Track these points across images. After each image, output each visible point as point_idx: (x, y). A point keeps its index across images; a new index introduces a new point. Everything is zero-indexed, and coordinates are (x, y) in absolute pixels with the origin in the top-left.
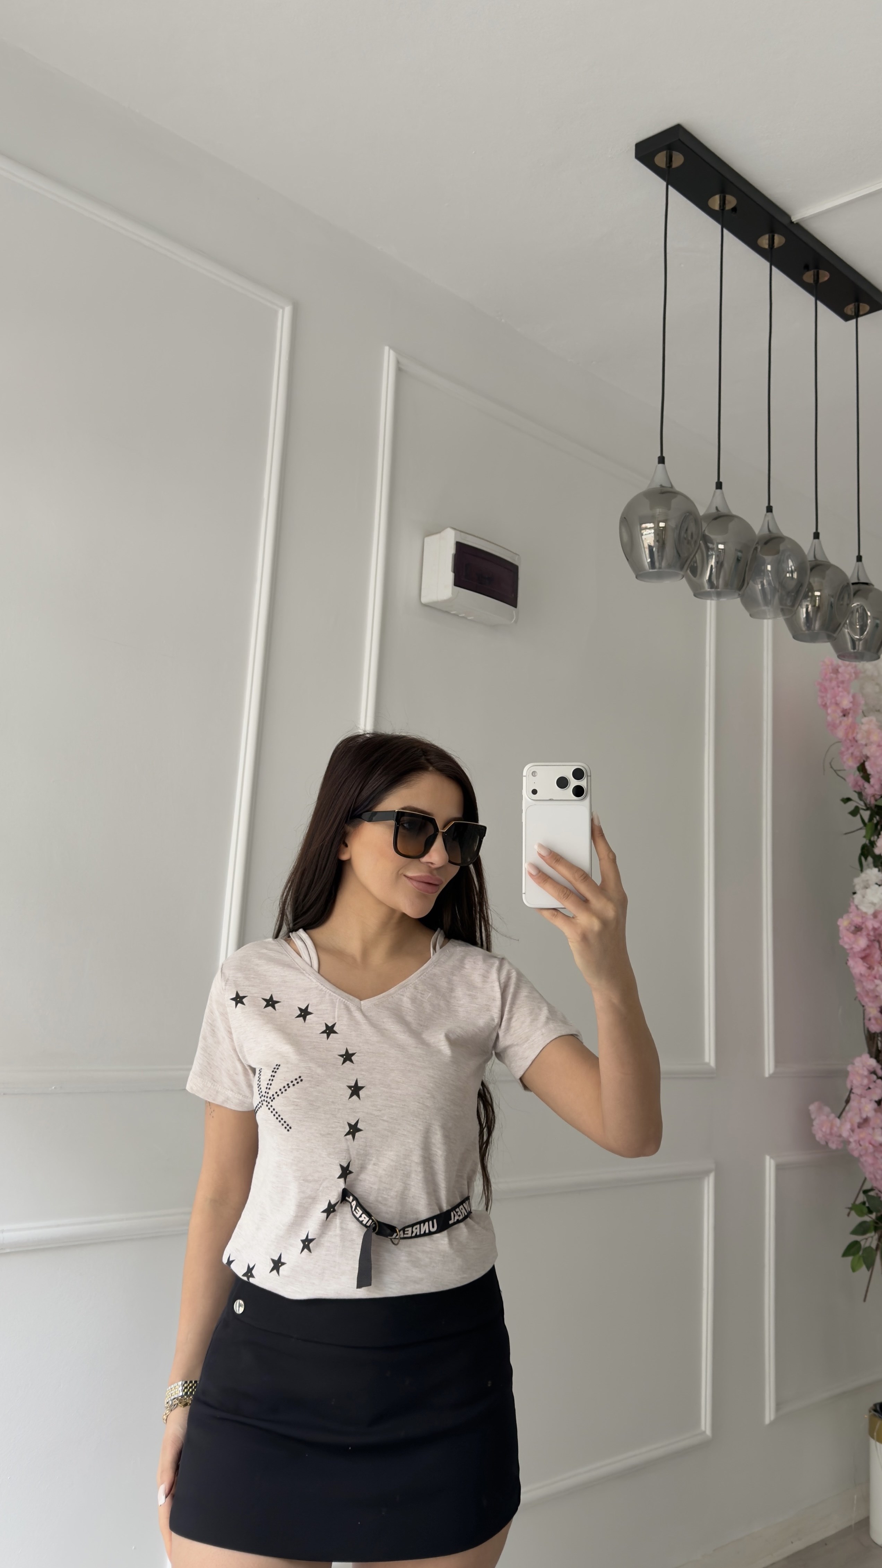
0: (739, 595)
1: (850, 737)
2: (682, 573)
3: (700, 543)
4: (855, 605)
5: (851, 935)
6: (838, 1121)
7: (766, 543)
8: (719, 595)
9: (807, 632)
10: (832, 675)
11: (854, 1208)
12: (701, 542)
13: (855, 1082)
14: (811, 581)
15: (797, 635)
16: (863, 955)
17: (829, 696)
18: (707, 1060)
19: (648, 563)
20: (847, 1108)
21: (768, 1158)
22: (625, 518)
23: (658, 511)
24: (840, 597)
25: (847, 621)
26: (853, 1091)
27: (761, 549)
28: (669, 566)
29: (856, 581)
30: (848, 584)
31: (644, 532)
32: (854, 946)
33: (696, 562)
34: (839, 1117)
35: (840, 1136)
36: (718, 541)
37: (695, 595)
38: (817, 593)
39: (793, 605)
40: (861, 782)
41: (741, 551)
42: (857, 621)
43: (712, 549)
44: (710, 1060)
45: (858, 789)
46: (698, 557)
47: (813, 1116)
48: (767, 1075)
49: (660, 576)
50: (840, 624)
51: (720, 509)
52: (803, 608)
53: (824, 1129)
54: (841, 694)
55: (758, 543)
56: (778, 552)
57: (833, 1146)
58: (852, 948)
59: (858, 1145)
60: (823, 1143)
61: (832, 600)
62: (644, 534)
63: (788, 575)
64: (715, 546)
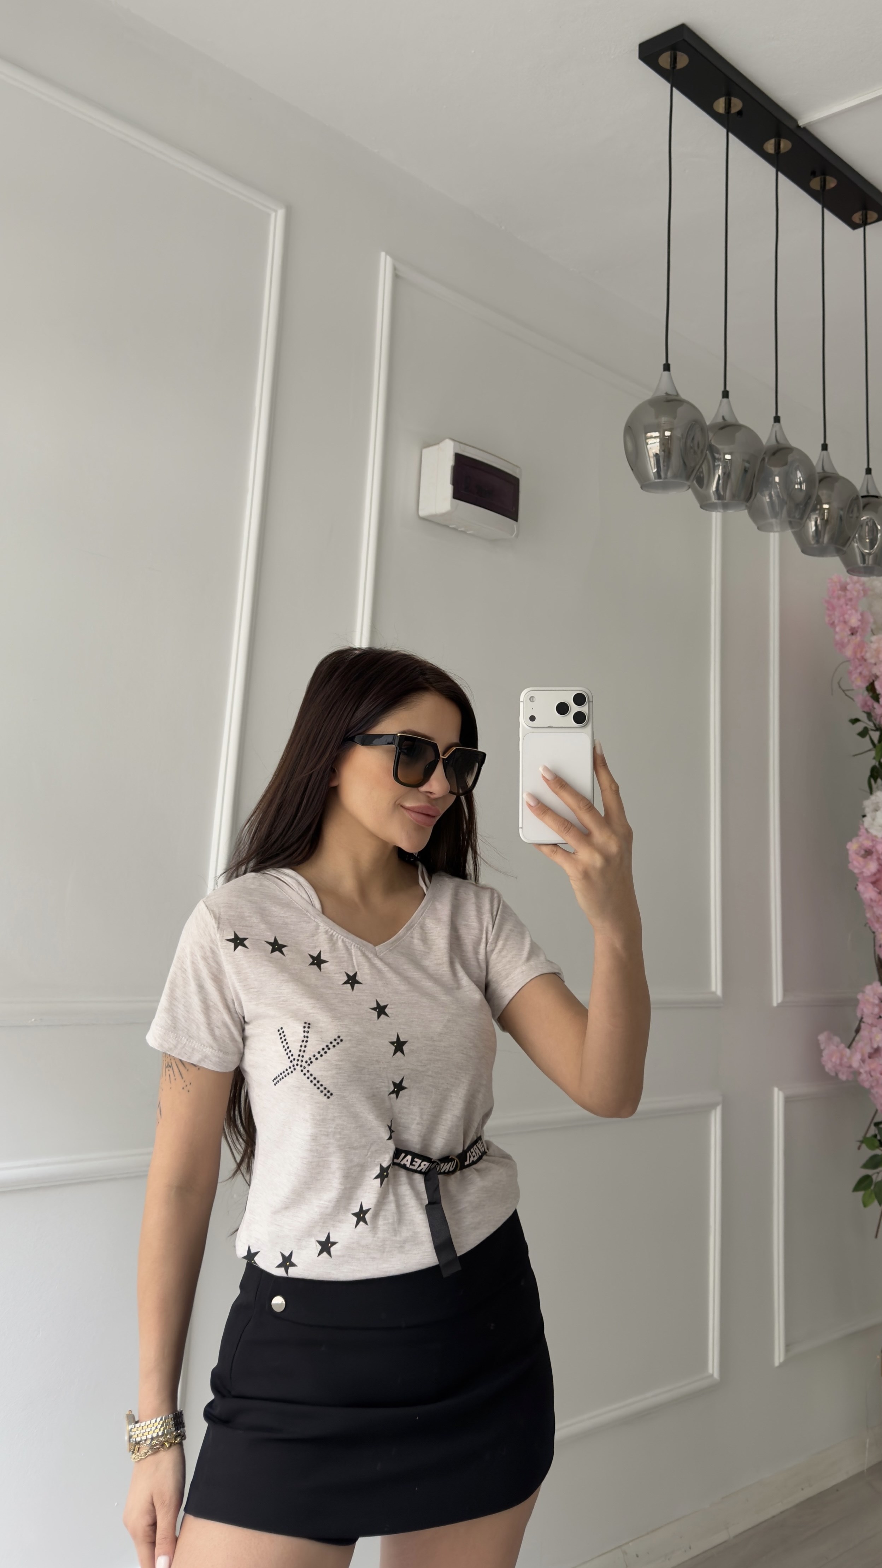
0: (746, 506)
1: (859, 656)
2: (688, 484)
3: (706, 454)
4: (864, 518)
5: (861, 859)
6: (848, 1051)
8: (725, 507)
9: (816, 546)
10: (840, 592)
11: (864, 1141)
13: (865, 1010)
14: (820, 493)
15: (806, 549)
16: (873, 879)
17: (837, 614)
18: (713, 989)
19: (654, 472)
20: (857, 1038)
22: (629, 426)
24: (850, 510)
25: (857, 535)
26: (864, 1020)
29: (865, 494)
30: (857, 496)
31: (651, 440)
32: (864, 870)
34: (849, 1047)
35: (850, 1067)
36: (726, 451)
37: (701, 507)
38: (826, 506)
39: (801, 518)
40: (870, 702)
42: (867, 535)
44: (717, 988)
45: (866, 709)
46: (705, 468)
47: (822, 1047)
50: (850, 537)
52: (811, 521)
53: (834, 1060)
54: (849, 612)
56: (786, 464)
57: (843, 1077)
58: (862, 873)
59: (869, 1075)
60: (833, 1074)
61: (842, 513)
63: (796, 487)
64: (722, 457)
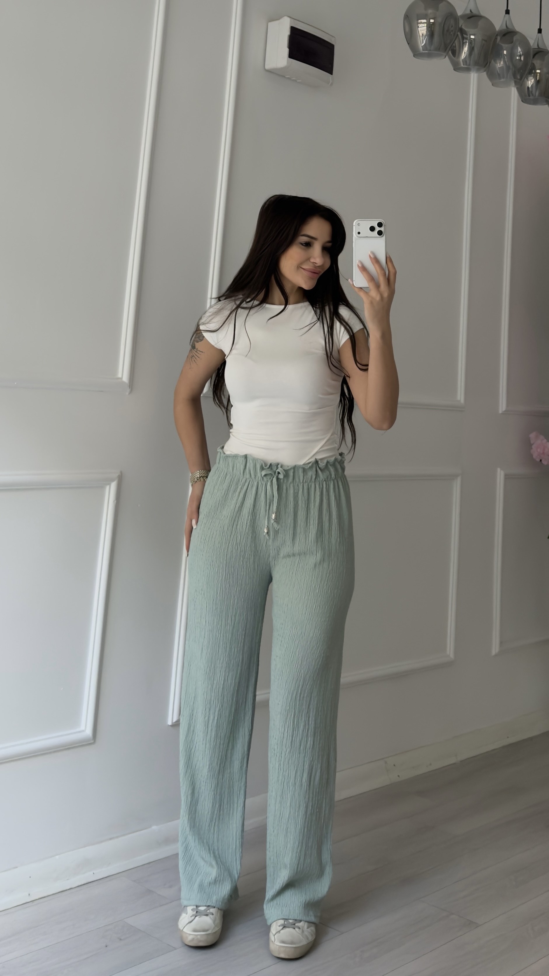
0: (485, 70)
2: (445, 54)
3: (457, 35)
6: (548, 444)
7: (504, 35)
9: (531, 97)
12: (459, 33)
14: (534, 62)
15: (525, 100)
18: (459, 398)
19: (422, 46)
21: (499, 469)
22: (407, 15)
23: (430, 11)
27: (501, 39)
28: (438, 49)
31: (420, 25)
33: (455, 47)
36: (471, 33)
37: (454, 70)
39: (522, 78)
41: (486, 41)
43: (466, 39)
44: (461, 398)
46: (457, 44)
47: (532, 442)
48: (500, 412)
49: (429, 55)
51: (473, 11)
52: (528, 81)
53: (539, 450)
55: (497, 35)
56: (512, 42)
57: (545, 462)
60: (538, 460)
61: (548, 76)
62: (420, 27)
63: (517, 58)
64: (468, 36)
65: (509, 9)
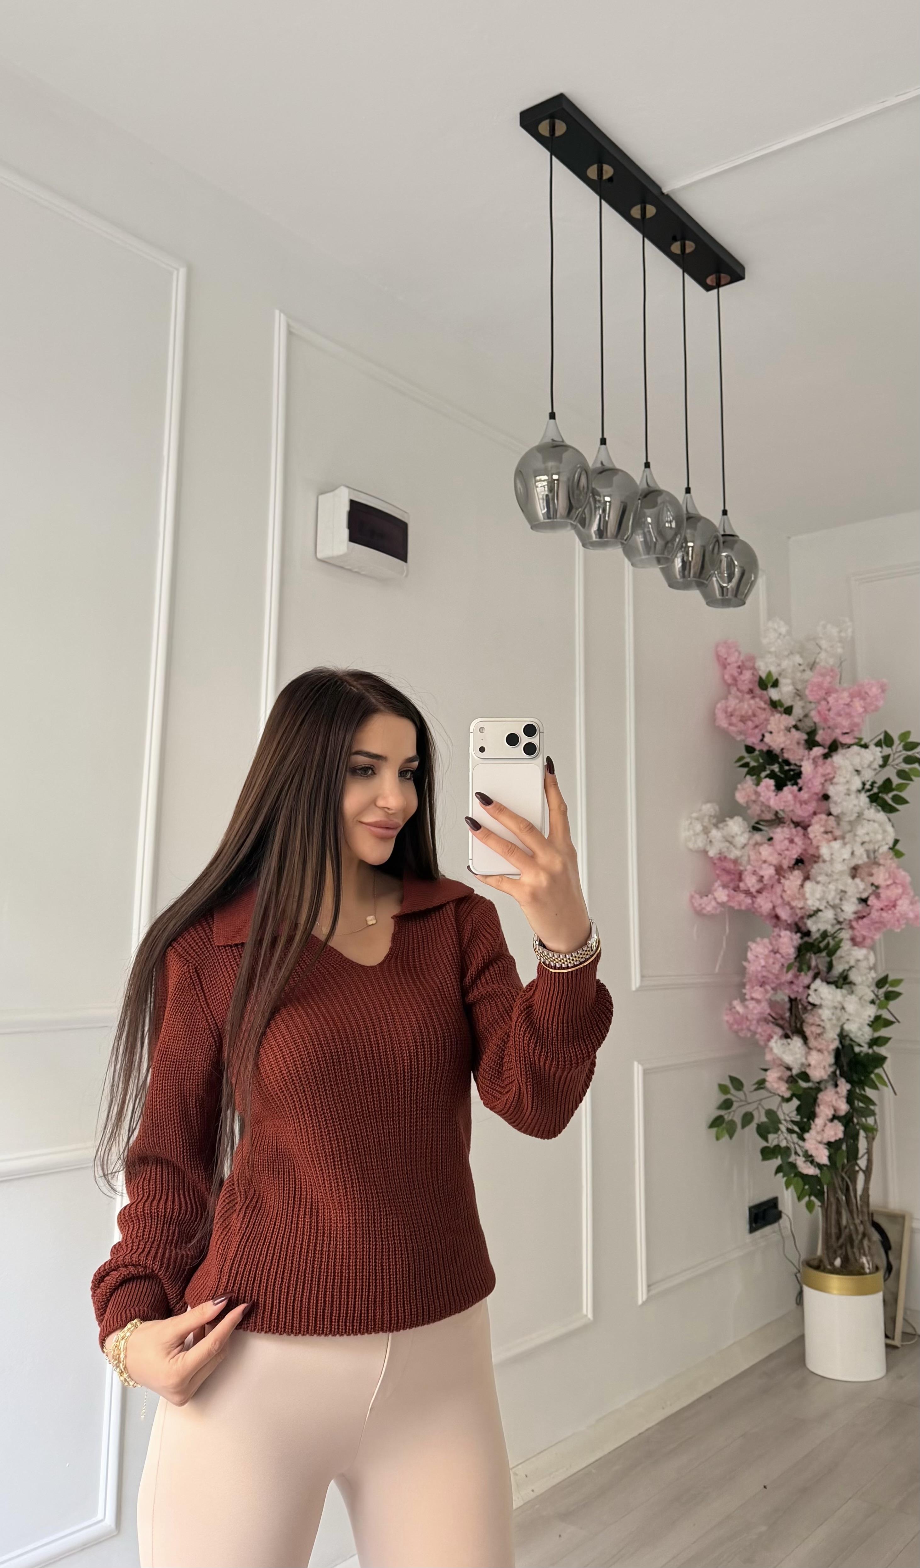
0: (623, 546)
2: (573, 525)
3: (589, 497)
4: (724, 554)
7: (646, 496)
8: (601, 545)
9: (681, 580)
12: (591, 494)
14: (686, 531)
15: (674, 584)
19: (541, 515)
21: (636, 1064)
22: (519, 471)
23: (552, 463)
25: (717, 570)
27: (643, 502)
28: (564, 517)
29: (722, 533)
30: (719, 535)
33: (585, 513)
36: (605, 494)
38: (691, 544)
39: (670, 556)
41: (625, 503)
42: (725, 570)
43: (600, 502)
46: (587, 509)
48: (634, 988)
49: (553, 527)
50: (710, 573)
51: (605, 463)
55: (639, 495)
56: (657, 505)
61: (704, 550)
62: (538, 485)
63: (667, 525)
64: (602, 498)
65: (649, 460)
